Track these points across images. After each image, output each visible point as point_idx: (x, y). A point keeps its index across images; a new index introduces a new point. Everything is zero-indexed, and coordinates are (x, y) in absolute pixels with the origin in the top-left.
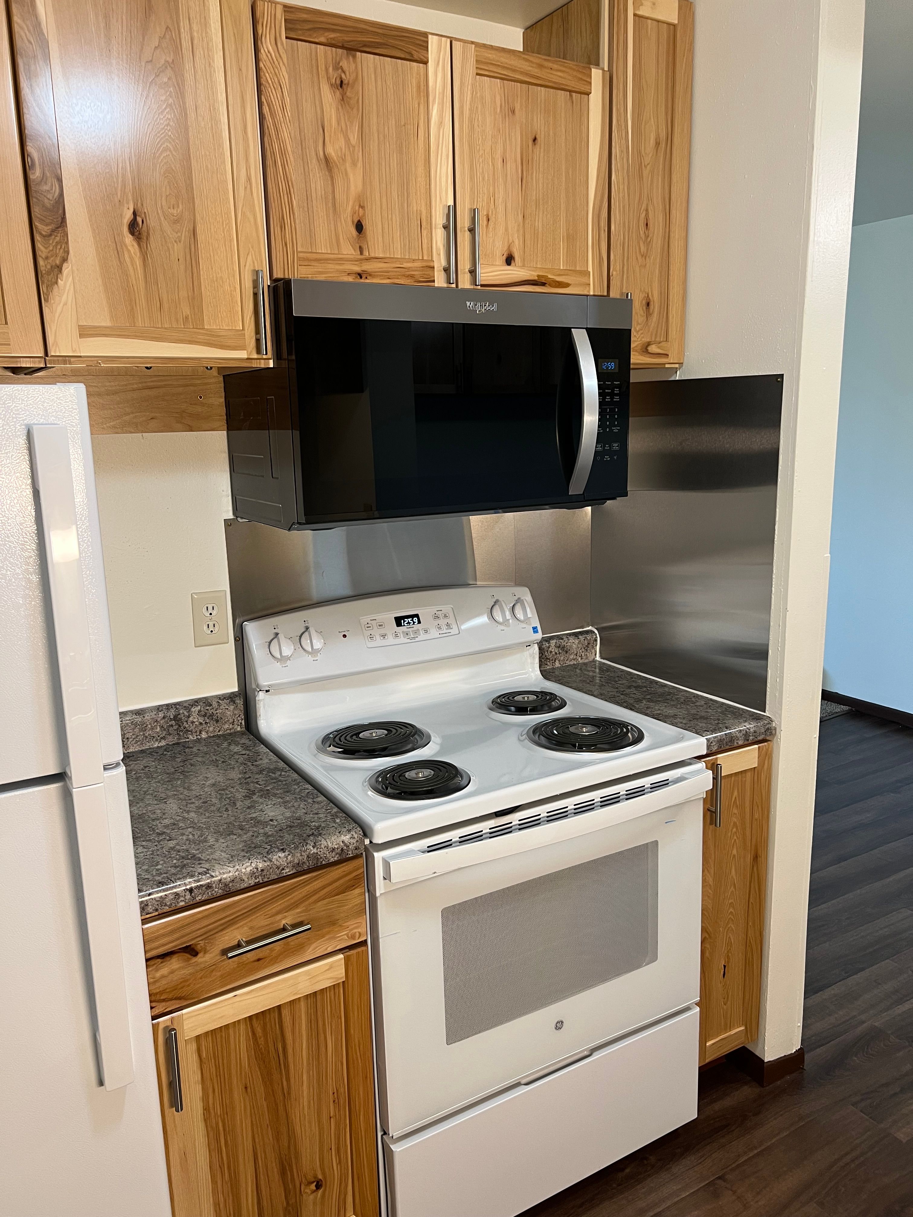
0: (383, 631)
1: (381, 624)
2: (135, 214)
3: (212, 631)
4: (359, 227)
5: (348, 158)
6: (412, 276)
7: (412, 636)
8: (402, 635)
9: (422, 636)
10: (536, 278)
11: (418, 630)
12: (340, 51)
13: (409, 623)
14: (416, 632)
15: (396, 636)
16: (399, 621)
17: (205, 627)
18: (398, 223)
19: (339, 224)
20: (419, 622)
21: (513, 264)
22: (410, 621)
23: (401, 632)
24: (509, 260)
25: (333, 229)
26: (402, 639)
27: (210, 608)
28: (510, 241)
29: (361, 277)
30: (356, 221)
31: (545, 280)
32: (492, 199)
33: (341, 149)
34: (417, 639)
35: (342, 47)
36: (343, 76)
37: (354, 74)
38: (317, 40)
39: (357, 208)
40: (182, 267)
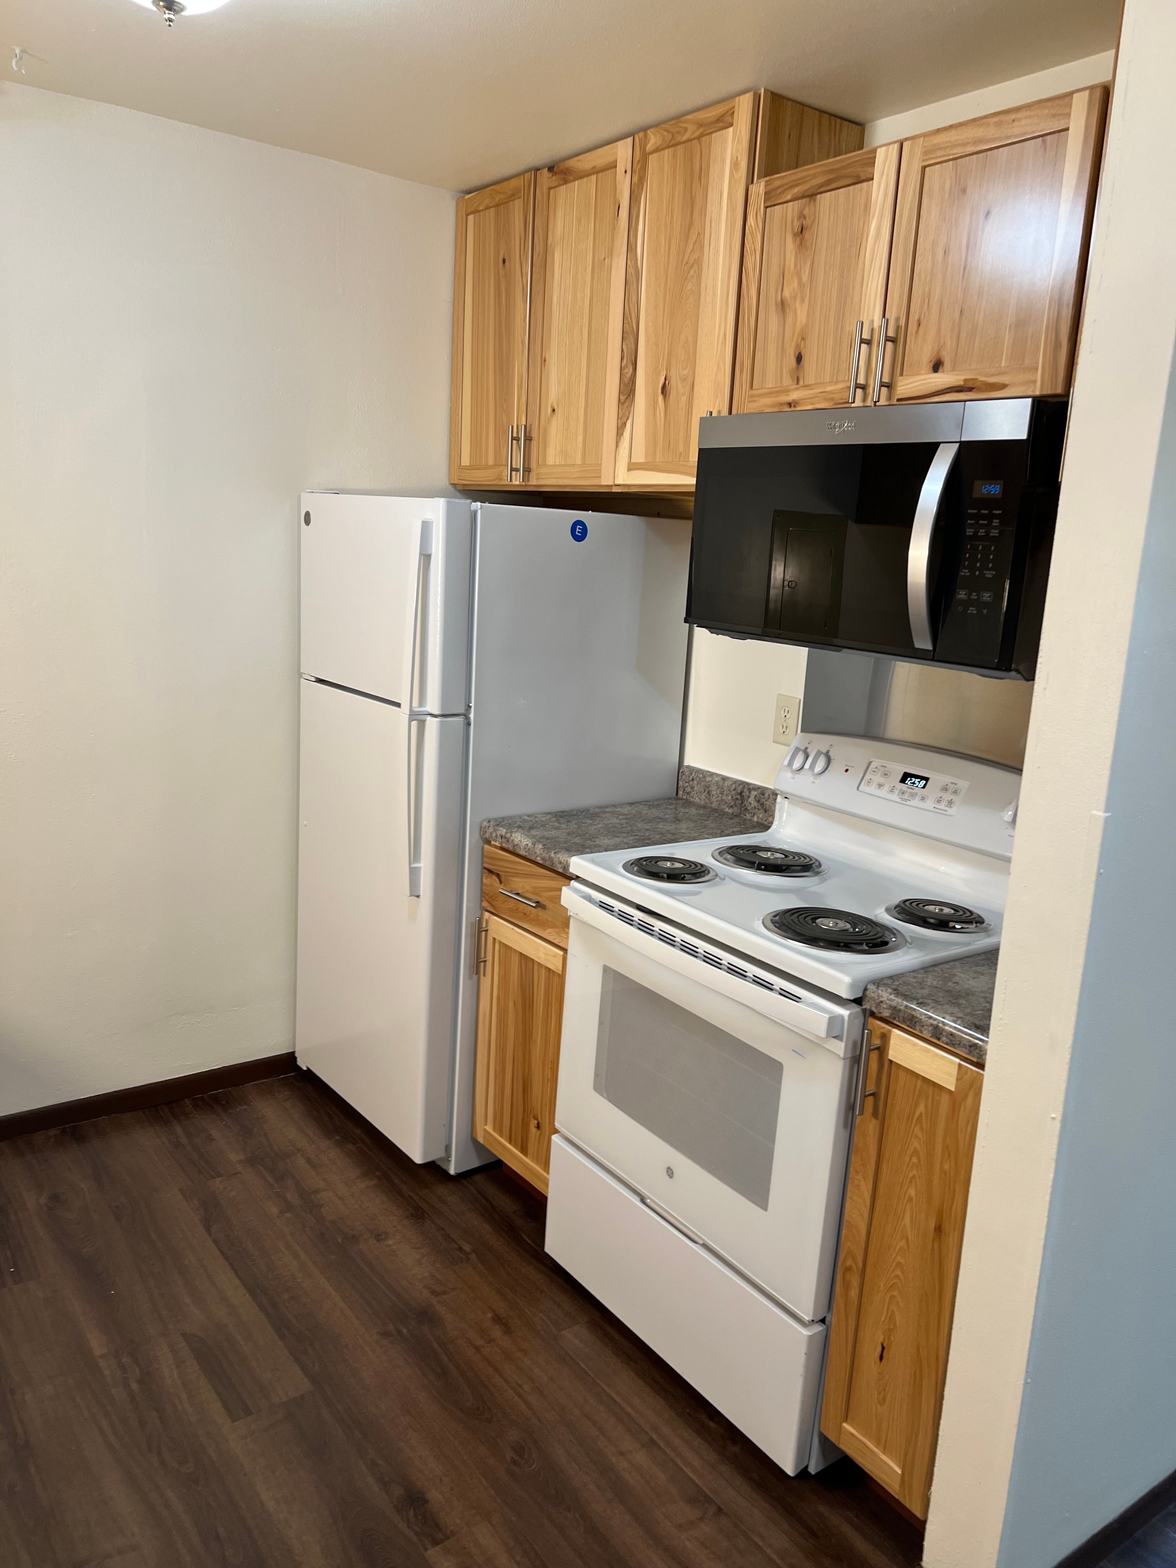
0: (882, 780)
1: (886, 773)
2: (665, 379)
3: (784, 732)
4: (799, 359)
5: (799, 296)
6: (832, 399)
7: (906, 798)
8: (897, 791)
9: (916, 802)
10: (962, 383)
11: (916, 794)
12: (804, 200)
13: (914, 783)
14: (913, 795)
15: (892, 791)
16: (906, 777)
17: (781, 727)
18: (831, 347)
19: (784, 359)
20: (924, 787)
21: (941, 370)
22: (916, 782)
23: (899, 789)
24: (937, 366)
25: (779, 365)
26: (895, 797)
27: (786, 711)
28: (941, 344)
29: (790, 407)
30: (797, 354)
31: (973, 384)
32: (926, 301)
33: (794, 290)
34: (908, 803)
35: (803, 197)
36: (804, 222)
37: (813, 217)
38: (784, 200)
39: (800, 340)
40: (684, 413)
